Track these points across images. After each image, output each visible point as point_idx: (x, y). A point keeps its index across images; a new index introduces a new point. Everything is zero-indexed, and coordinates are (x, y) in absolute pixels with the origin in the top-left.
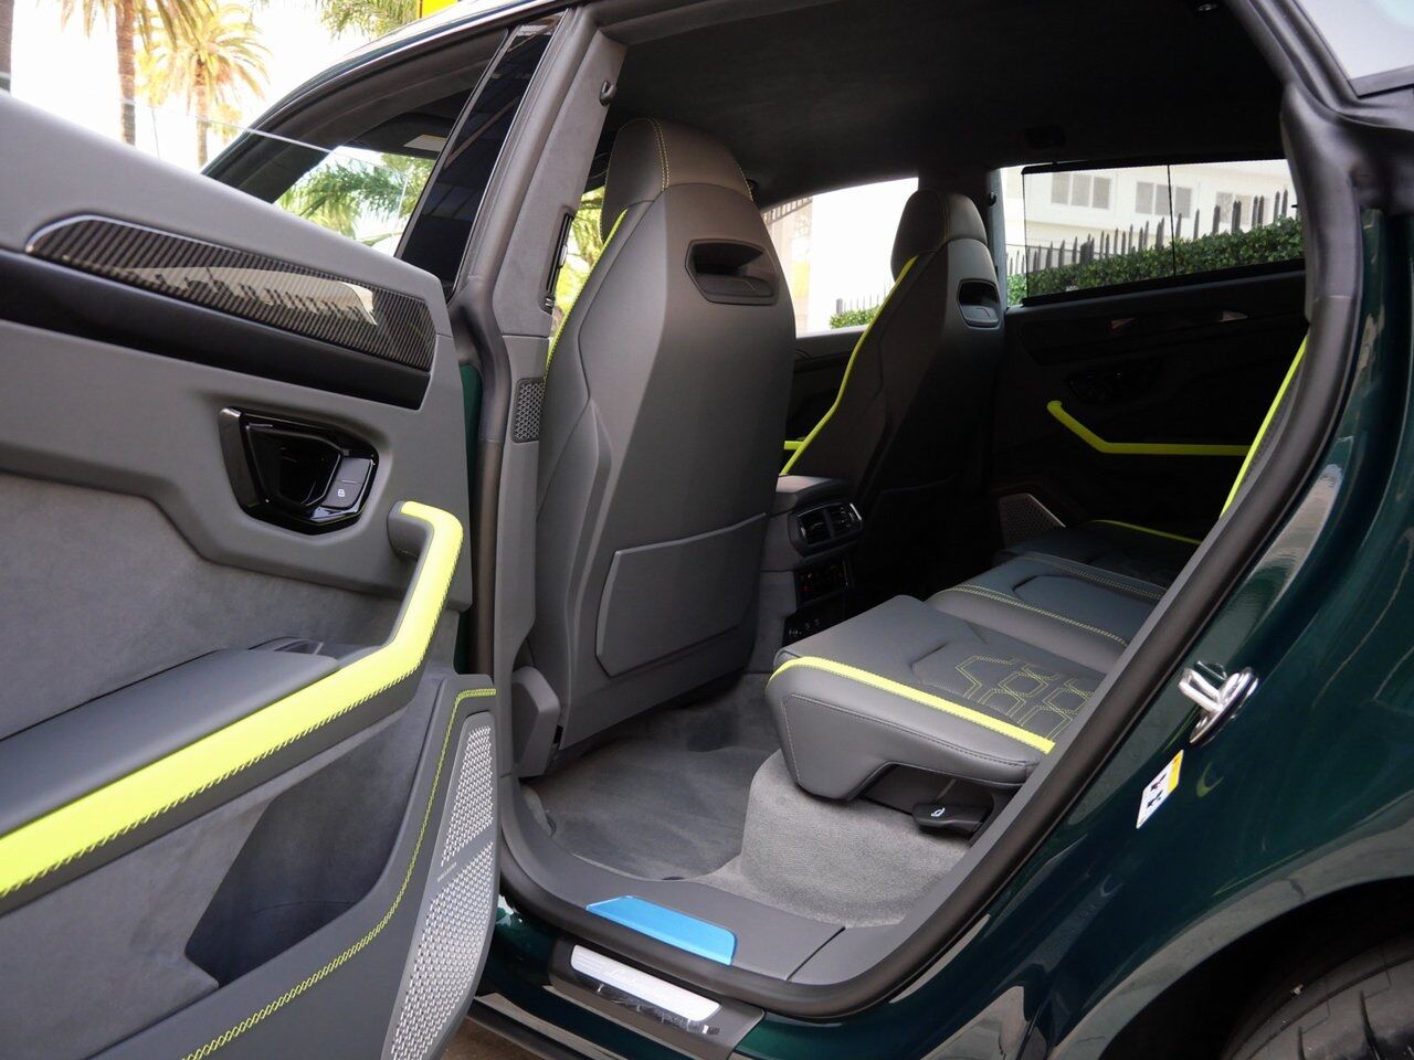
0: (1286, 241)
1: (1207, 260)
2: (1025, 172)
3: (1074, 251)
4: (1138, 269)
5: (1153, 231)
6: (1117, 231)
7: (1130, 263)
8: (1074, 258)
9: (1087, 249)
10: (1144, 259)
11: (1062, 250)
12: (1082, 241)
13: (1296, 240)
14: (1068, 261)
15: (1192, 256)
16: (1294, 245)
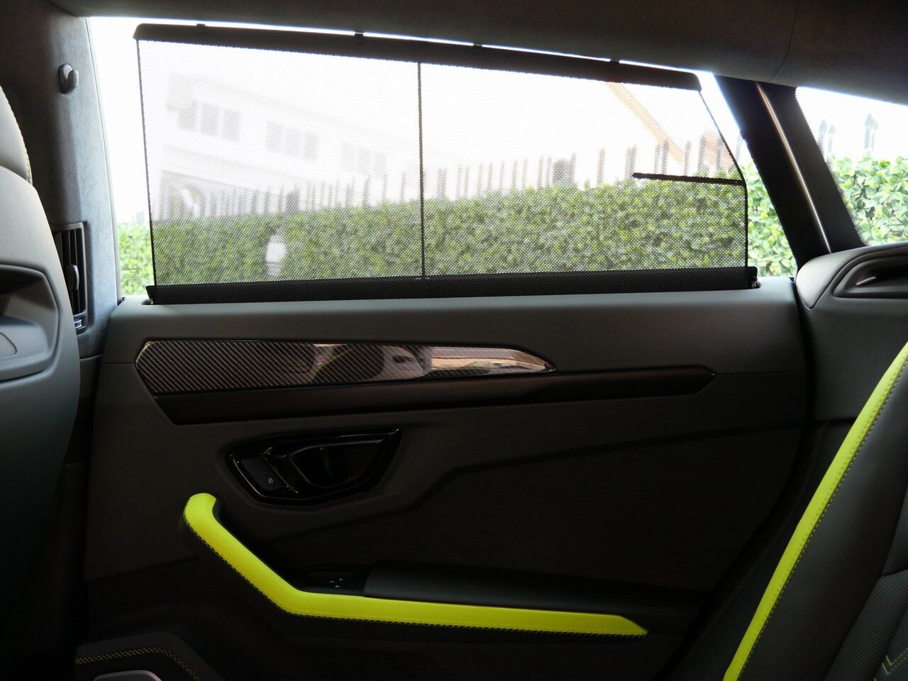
0: (493, 215)
1: (414, 225)
2: (145, 33)
3: (280, 197)
4: (344, 226)
5: (359, 189)
6: (323, 184)
7: (336, 219)
8: (279, 207)
9: (293, 199)
10: (350, 216)
11: (268, 195)
12: (289, 189)
13: (504, 214)
14: (273, 209)
15: (400, 219)
16: (502, 220)
